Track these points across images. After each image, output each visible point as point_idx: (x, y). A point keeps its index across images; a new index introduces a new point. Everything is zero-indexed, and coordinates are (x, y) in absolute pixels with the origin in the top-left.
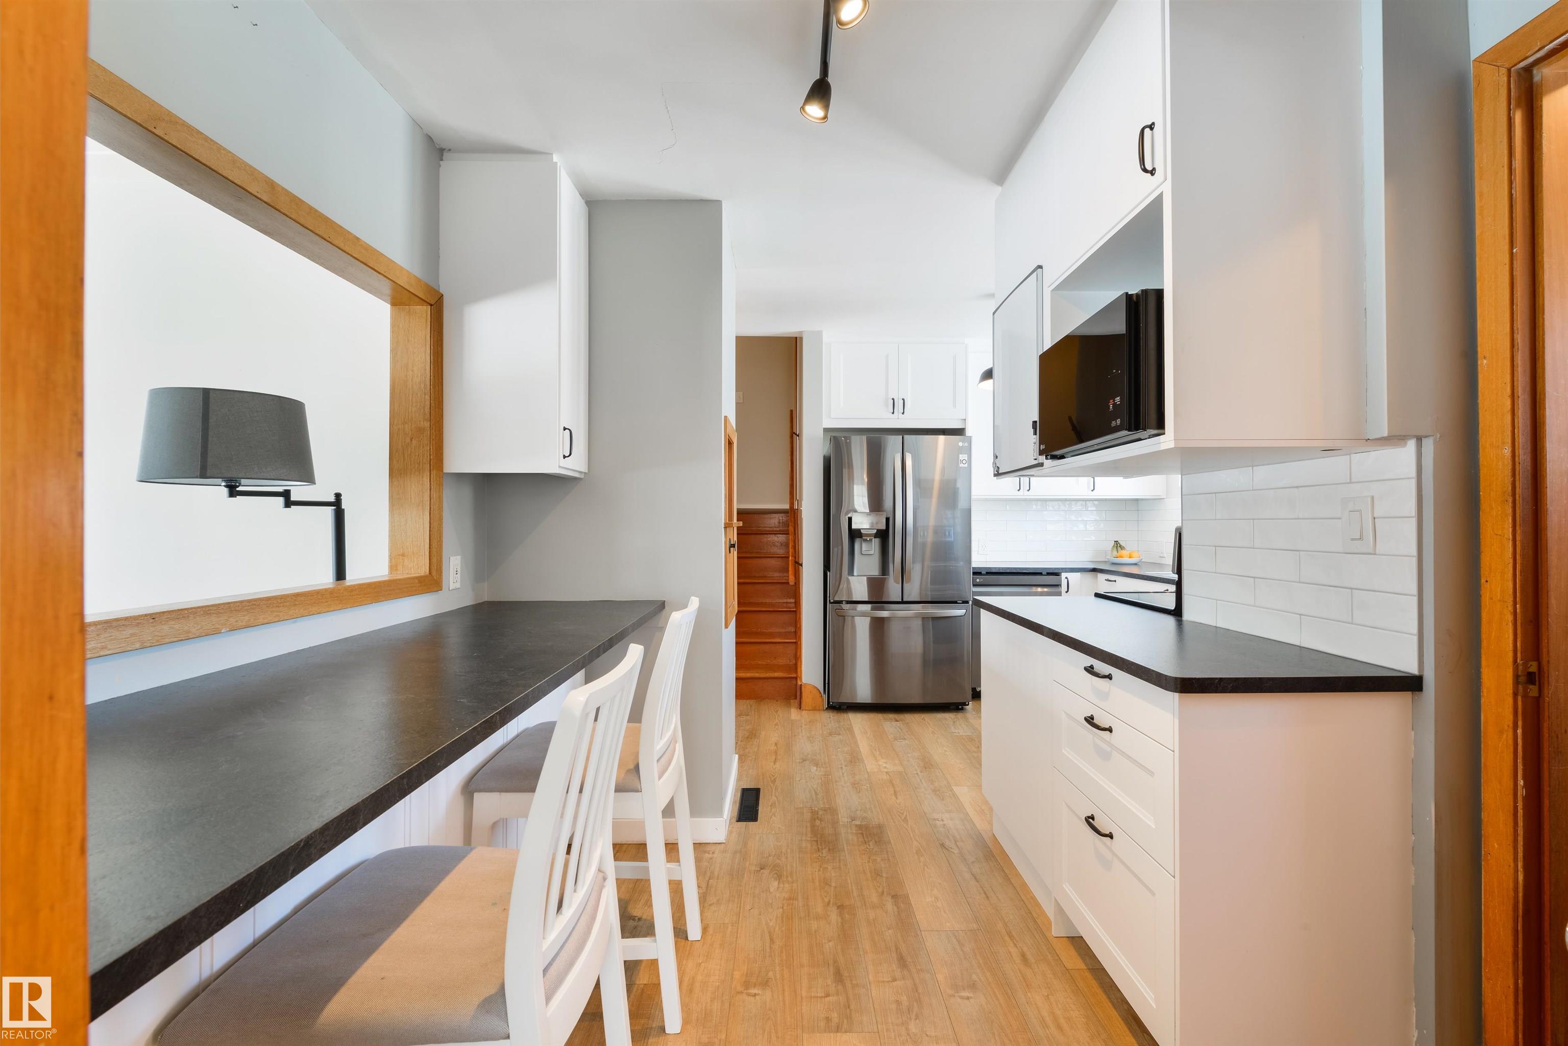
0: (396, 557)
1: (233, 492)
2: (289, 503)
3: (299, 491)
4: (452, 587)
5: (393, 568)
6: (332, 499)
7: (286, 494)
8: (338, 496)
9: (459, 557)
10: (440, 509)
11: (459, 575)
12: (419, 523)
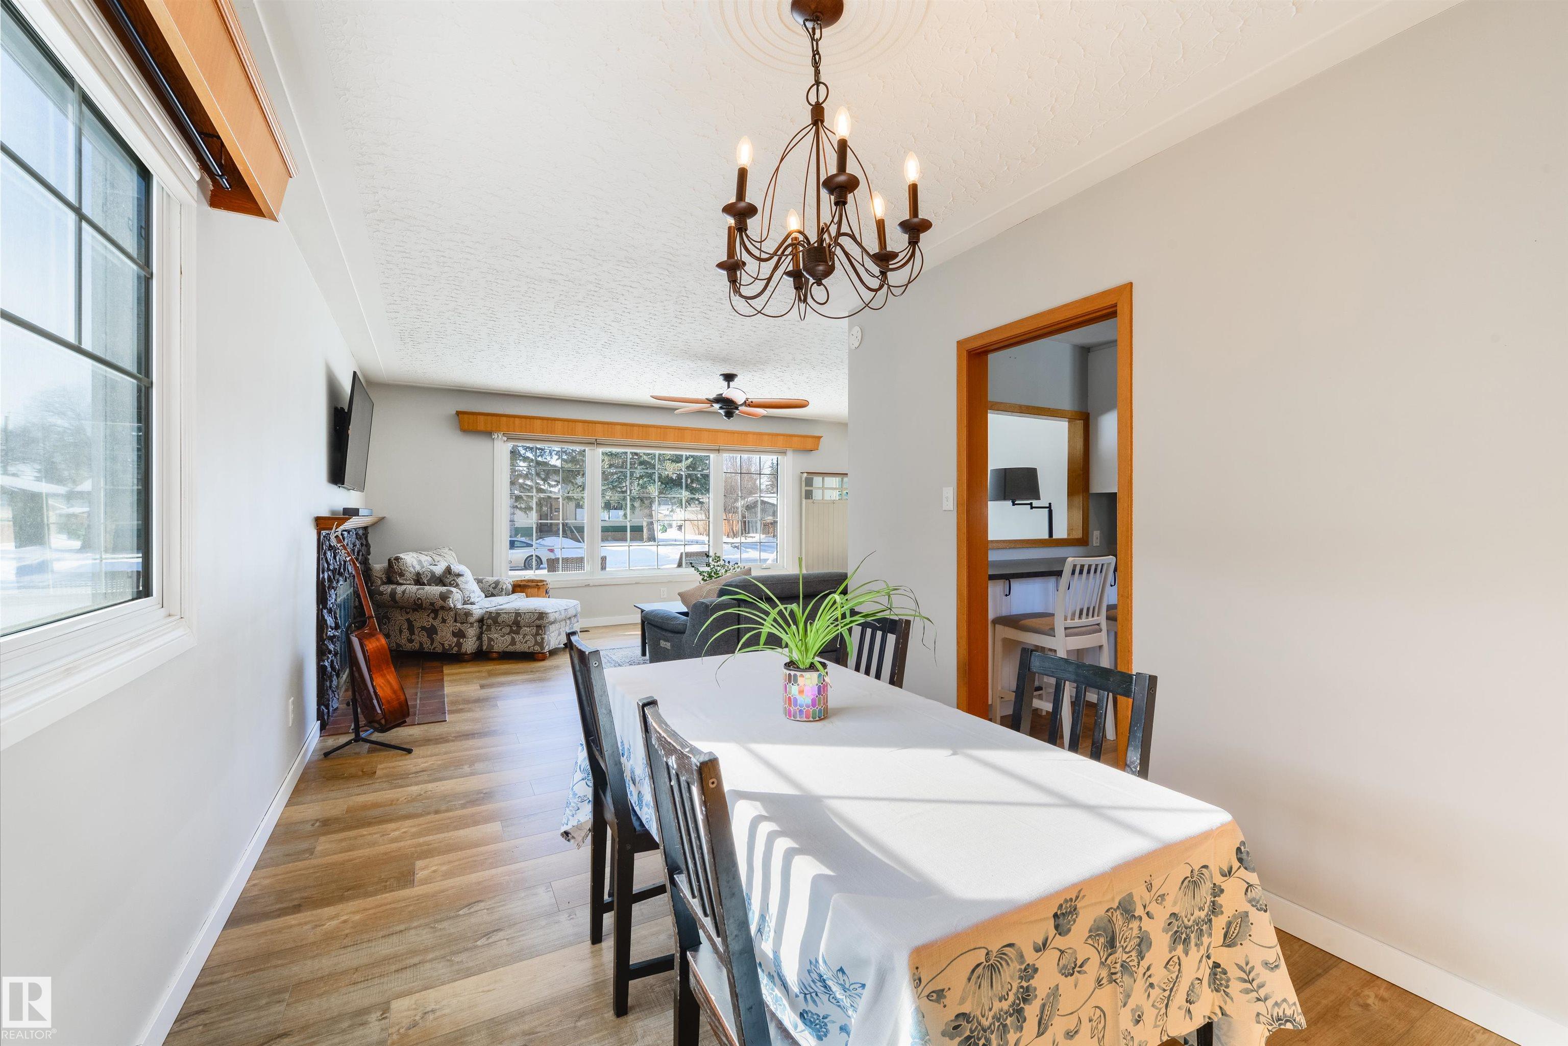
0: (1070, 530)
1: (1014, 504)
2: (1032, 508)
3: (1035, 503)
4: (1095, 545)
5: (1068, 534)
6: (1048, 506)
7: (1031, 504)
8: (1050, 504)
9: (1099, 532)
10: (1088, 509)
11: (1099, 540)
12: (1078, 516)
